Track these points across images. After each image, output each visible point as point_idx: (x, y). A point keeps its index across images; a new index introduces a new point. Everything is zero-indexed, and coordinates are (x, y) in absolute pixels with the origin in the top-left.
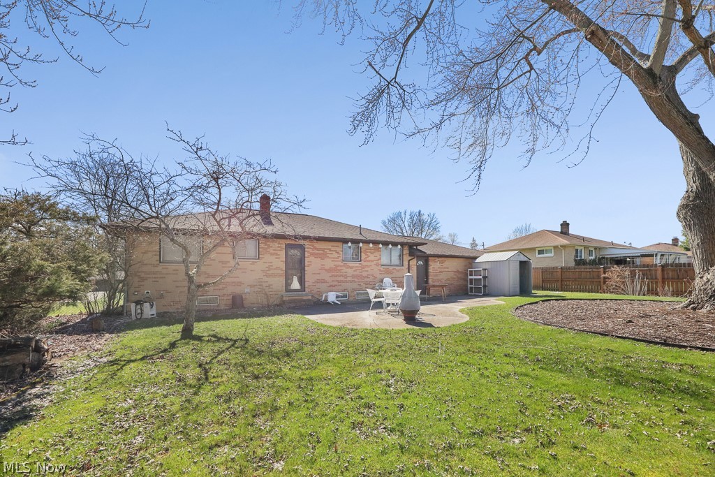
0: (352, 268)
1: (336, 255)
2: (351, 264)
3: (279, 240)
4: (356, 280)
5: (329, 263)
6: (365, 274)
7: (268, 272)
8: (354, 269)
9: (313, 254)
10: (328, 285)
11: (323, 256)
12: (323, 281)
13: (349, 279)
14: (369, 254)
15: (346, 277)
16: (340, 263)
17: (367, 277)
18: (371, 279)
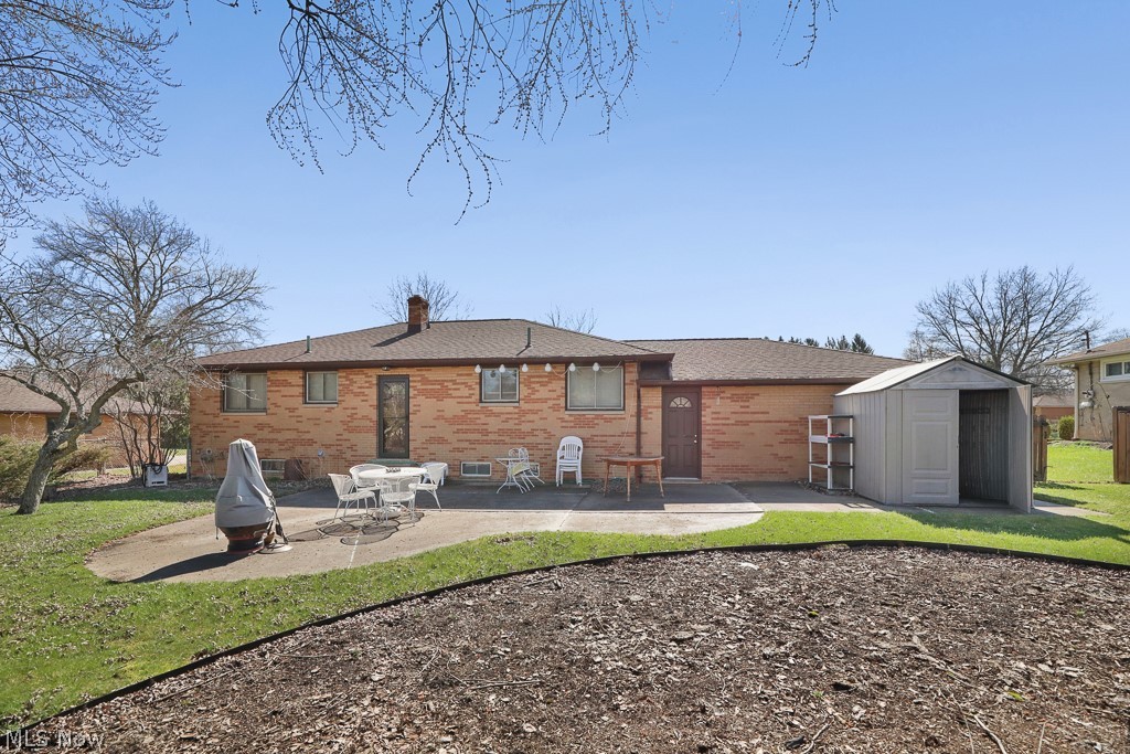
0: (498, 415)
1: (466, 392)
2: (495, 408)
3: (366, 371)
4: (507, 439)
5: (451, 407)
6: (525, 427)
7: (350, 424)
8: (504, 417)
9: (421, 392)
10: (450, 447)
11: (441, 394)
12: (441, 440)
13: (492, 437)
14: (537, 386)
15: (487, 433)
16: (473, 407)
17: (532, 433)
18: (540, 438)
